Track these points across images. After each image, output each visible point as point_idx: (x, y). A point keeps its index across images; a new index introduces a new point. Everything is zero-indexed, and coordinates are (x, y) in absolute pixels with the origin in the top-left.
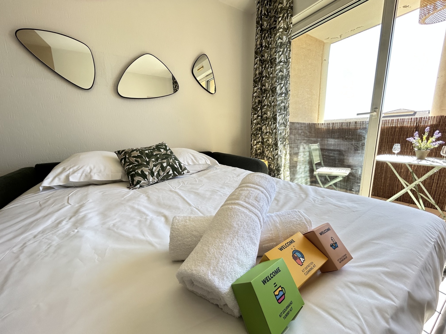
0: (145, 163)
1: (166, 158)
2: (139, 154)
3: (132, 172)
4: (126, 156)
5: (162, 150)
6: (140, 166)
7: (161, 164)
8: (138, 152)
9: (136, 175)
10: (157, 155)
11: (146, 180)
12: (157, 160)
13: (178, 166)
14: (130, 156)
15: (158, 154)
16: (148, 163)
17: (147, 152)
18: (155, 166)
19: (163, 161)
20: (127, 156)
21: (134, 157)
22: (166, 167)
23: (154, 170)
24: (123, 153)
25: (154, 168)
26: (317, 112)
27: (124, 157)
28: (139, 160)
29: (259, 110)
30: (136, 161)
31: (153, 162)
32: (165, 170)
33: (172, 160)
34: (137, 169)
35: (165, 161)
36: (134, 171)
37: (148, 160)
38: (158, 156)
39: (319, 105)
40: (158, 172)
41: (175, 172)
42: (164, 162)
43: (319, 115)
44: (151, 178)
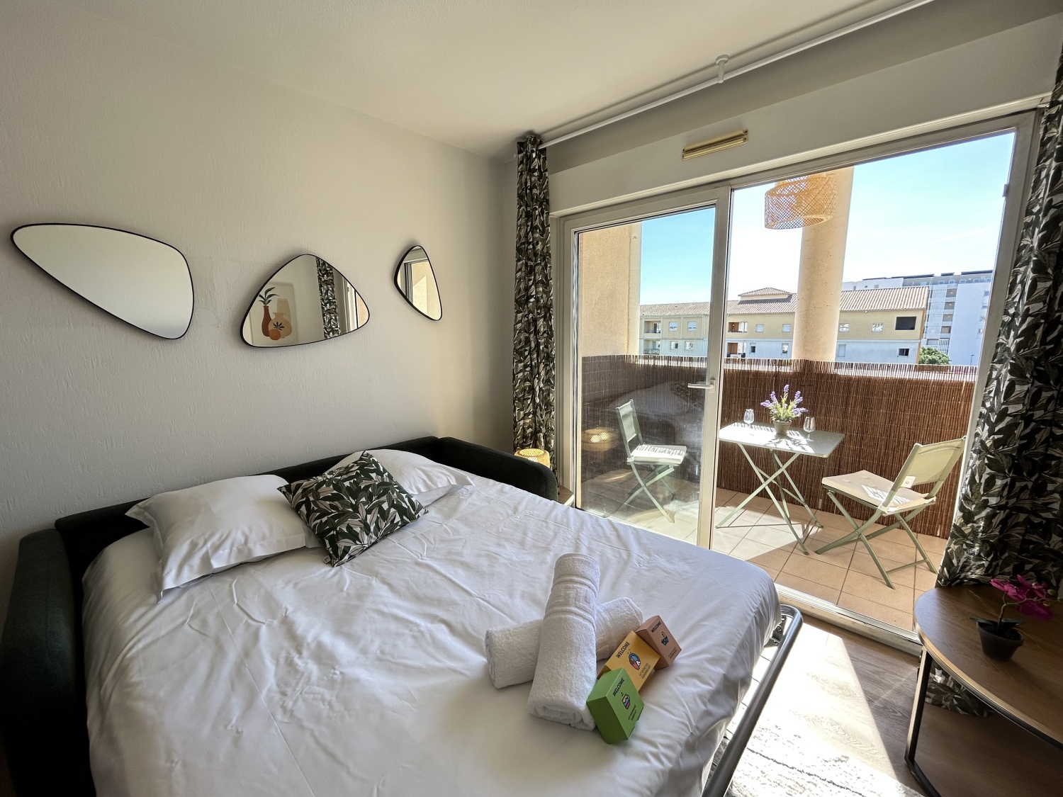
0: (351, 510)
1: (385, 492)
2: (335, 492)
3: (329, 530)
4: (308, 499)
5: (373, 475)
6: (342, 518)
7: (379, 505)
8: (331, 487)
9: (339, 537)
10: (367, 487)
11: (358, 542)
12: (370, 499)
13: (408, 504)
14: (317, 496)
15: (370, 486)
16: (356, 508)
17: (347, 484)
18: (369, 512)
19: (382, 499)
20: (311, 499)
21: (326, 499)
22: (389, 510)
23: (368, 521)
24: (300, 491)
25: (369, 516)
26: (626, 332)
27: (304, 499)
28: (336, 503)
29: (527, 356)
30: (332, 507)
31: (364, 504)
32: (388, 517)
33: (395, 494)
34: (339, 524)
35: (384, 498)
36: (334, 529)
37: (354, 503)
38: (370, 489)
39: (629, 320)
40: (377, 523)
41: (405, 518)
42: (384, 502)
43: (628, 337)
44: (366, 536)
